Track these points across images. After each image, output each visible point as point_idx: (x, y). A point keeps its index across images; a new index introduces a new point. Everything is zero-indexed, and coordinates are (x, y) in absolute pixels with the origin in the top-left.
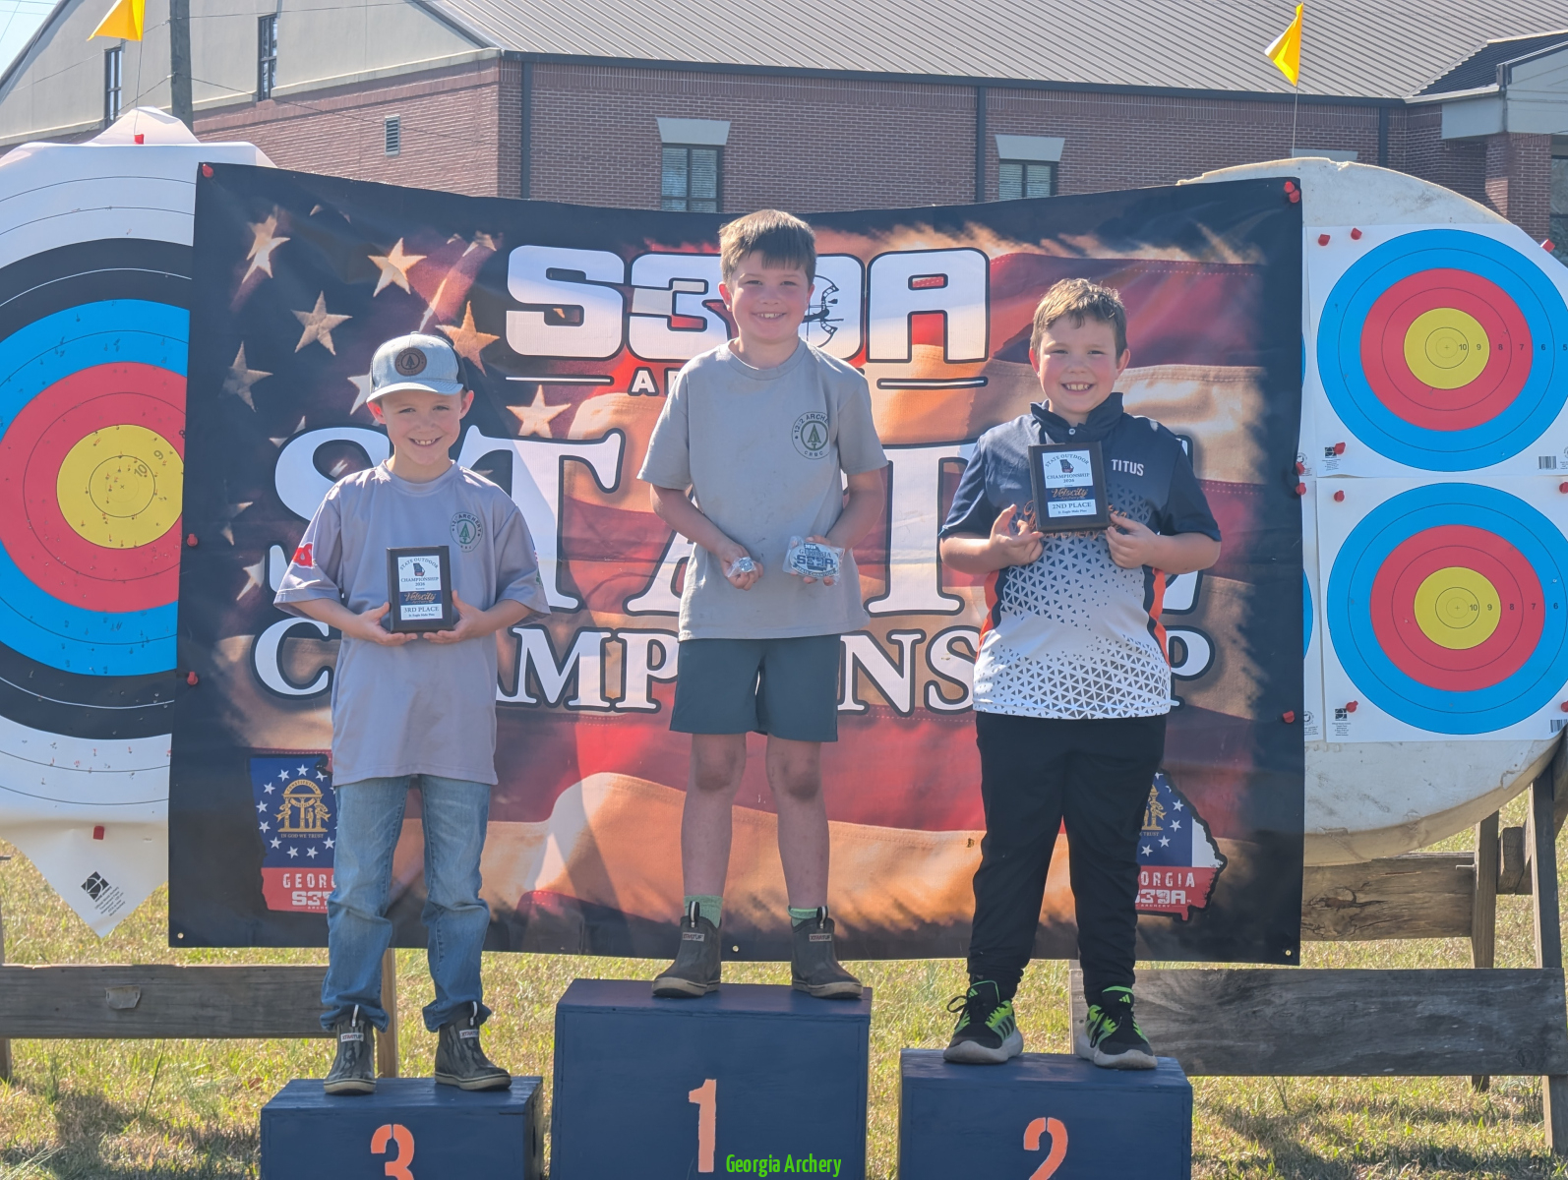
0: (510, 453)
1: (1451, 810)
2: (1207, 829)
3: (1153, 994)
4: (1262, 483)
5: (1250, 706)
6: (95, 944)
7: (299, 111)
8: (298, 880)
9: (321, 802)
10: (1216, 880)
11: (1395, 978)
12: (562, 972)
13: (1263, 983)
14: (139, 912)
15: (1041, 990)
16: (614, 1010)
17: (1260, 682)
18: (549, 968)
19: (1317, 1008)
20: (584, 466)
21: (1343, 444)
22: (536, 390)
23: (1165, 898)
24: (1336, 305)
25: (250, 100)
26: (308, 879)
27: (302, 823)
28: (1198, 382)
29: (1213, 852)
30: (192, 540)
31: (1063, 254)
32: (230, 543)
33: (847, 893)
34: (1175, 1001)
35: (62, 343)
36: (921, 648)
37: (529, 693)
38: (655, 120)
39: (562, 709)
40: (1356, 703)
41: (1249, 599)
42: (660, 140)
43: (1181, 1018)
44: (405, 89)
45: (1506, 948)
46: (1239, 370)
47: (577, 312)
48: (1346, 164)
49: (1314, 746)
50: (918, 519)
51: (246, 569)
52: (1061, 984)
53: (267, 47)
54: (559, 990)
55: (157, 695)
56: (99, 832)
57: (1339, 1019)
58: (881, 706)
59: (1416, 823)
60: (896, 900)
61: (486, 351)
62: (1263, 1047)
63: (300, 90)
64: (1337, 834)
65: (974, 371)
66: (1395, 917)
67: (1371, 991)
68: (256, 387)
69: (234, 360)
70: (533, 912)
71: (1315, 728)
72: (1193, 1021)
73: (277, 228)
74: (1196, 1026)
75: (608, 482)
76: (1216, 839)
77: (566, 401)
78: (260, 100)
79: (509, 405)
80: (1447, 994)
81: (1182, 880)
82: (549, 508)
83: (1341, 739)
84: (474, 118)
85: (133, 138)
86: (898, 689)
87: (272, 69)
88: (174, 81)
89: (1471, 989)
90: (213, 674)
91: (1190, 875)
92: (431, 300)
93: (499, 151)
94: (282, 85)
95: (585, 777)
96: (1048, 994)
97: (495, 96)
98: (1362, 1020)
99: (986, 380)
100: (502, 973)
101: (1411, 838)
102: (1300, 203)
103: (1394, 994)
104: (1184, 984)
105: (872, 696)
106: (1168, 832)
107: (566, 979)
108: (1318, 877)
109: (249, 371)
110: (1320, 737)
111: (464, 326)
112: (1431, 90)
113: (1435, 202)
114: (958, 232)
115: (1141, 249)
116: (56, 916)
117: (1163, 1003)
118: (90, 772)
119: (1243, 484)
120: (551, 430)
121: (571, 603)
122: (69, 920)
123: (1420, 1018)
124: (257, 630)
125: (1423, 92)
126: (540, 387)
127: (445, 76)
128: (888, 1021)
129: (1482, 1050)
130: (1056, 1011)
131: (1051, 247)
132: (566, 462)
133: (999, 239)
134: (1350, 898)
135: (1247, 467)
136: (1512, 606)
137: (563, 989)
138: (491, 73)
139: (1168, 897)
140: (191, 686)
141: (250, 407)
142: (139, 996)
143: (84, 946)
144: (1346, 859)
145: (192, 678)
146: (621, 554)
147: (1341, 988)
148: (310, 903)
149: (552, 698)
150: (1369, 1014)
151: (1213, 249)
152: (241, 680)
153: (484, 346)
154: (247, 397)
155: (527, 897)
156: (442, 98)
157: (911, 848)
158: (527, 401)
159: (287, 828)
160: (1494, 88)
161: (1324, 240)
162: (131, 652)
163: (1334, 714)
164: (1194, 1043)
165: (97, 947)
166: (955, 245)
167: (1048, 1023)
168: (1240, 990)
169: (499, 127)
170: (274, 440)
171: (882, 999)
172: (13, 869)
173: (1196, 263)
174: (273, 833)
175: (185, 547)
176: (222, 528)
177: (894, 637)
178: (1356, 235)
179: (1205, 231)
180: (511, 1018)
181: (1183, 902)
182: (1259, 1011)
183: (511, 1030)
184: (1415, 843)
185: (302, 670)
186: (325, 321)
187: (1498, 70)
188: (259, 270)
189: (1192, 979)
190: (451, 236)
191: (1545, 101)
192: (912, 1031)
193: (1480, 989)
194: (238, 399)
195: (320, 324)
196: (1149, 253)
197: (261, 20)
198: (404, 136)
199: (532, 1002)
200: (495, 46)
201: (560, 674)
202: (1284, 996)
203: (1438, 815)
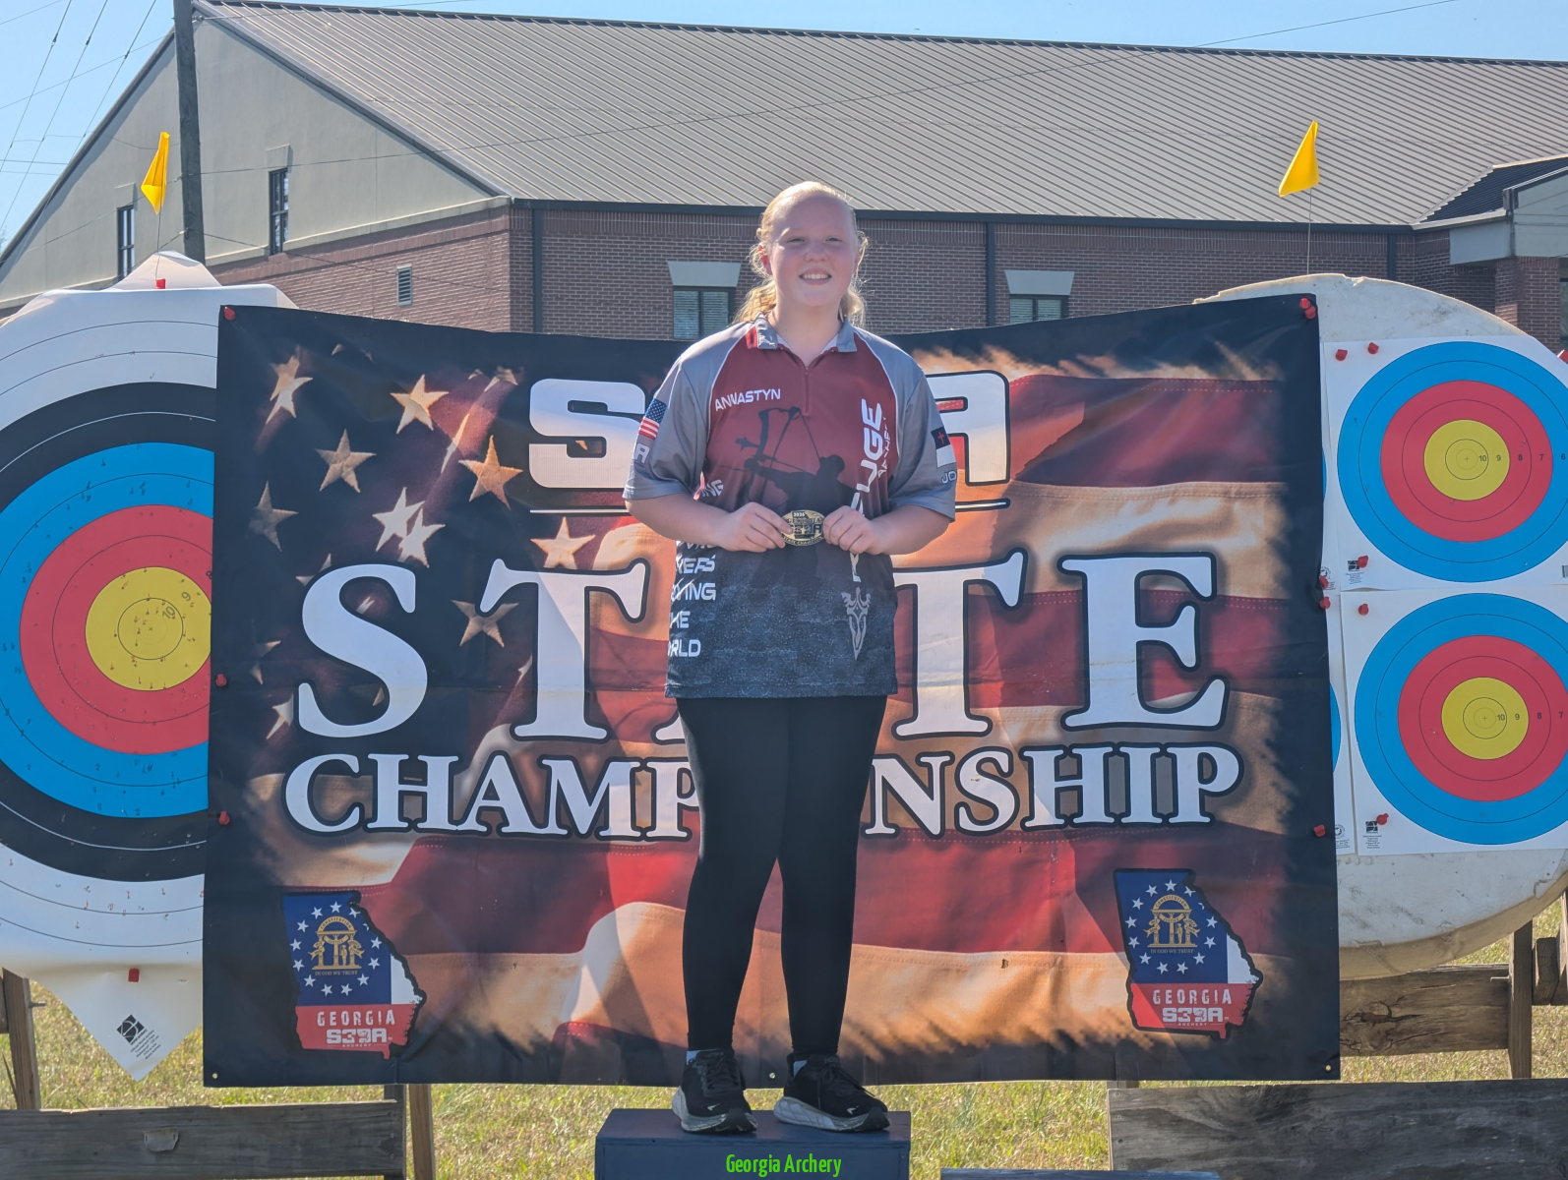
0: (535, 586)
1: (1485, 921)
2: (1241, 945)
3: (1191, 1112)
4: (1286, 598)
5: (1281, 821)
6: (129, 1092)
7: (311, 265)
8: (332, 1018)
9: (355, 938)
10: (1252, 996)
11: (1434, 1091)
12: (597, 1108)
13: (1301, 1098)
14: (172, 1059)
15: (1077, 1115)
16: (654, 1141)
17: (1290, 797)
18: (583, 1104)
19: (1356, 1123)
20: (610, 596)
21: (1366, 558)
22: (560, 523)
23: (1202, 1016)
24: (1356, 419)
25: (263, 254)
26: (343, 1017)
27: (336, 960)
28: (1219, 499)
29: (1249, 968)
30: (221, 680)
31: (1082, 374)
32: (259, 683)
33: (882, 1016)
34: (1214, 1118)
35: (88, 488)
36: (950, 770)
37: (560, 825)
38: (666, 263)
39: (593, 840)
40: (1386, 816)
41: (1276, 713)
42: (671, 283)
43: (1220, 1135)
44: (417, 239)
45: (1541, 1063)
46: (1261, 486)
47: (600, 443)
48: (1361, 279)
49: (1346, 859)
50: (944, 641)
51: (276, 707)
52: (1097, 1108)
53: (278, 202)
54: (594, 1126)
55: (189, 836)
56: (134, 975)
57: (1378, 1133)
58: (912, 829)
59: (1450, 934)
60: (931, 1023)
61: (510, 485)
62: (1303, 1162)
63: (312, 243)
64: (1371, 947)
65: (997, 492)
66: (1431, 1031)
67: (1410, 1104)
68: (282, 526)
69: (259, 500)
70: (569, 1043)
71: (1346, 842)
72: (1233, 1138)
73: (299, 369)
74: (1235, 1143)
75: (634, 611)
76: (1251, 955)
77: (590, 532)
78: (272, 254)
79: (534, 538)
80: (1486, 1106)
81: (1218, 997)
82: (576, 640)
83: (1373, 852)
84: (486, 266)
85: (155, 283)
86: (928, 812)
87: (283, 224)
88: (187, 237)
89: (1509, 1101)
90: (244, 814)
91: (1227, 991)
92: (454, 435)
93: (512, 298)
94: (294, 239)
95: (618, 907)
96: (1085, 1118)
97: (506, 244)
98: (1401, 1133)
99: (1008, 502)
100: (537, 1110)
101: (1446, 949)
102: (1315, 320)
103: (1433, 1107)
104: (1221, 1100)
105: (902, 819)
106: (1203, 949)
107: (601, 1115)
108: (1353, 992)
109: (275, 510)
110: (1352, 850)
111: (487, 460)
112: (1438, 216)
113: (1450, 315)
114: (977, 356)
115: (1159, 368)
116: (89, 1065)
117: (1202, 1120)
118: (124, 914)
119: (1268, 599)
120: (576, 562)
121: (600, 733)
122: (102, 1069)
123: (1461, 1130)
124: (287, 769)
125: (1430, 218)
126: (564, 519)
127: (456, 225)
128: (925, 1149)
129: (1522, 1161)
130: (1094, 1134)
131: (1069, 368)
132: (592, 593)
133: (1018, 362)
134: (1385, 1012)
135: (1271, 581)
136: (1539, 715)
137: (598, 1124)
138: (501, 221)
139: (1205, 1015)
140: (223, 826)
141: (276, 546)
142: (177, 1139)
143: (119, 1094)
144: (1381, 972)
145: (224, 818)
146: (648, 683)
147: (1380, 1101)
148: (345, 1041)
149: (583, 828)
150: (1408, 1127)
151: (1231, 368)
152: (273, 819)
153: (508, 479)
154: (273, 537)
155: (563, 1029)
156: (454, 247)
157: (945, 970)
158: (552, 533)
159: (321, 966)
160: (1501, 212)
161: (1341, 355)
162: (163, 794)
163: (1365, 827)
164: (1234, 1161)
165: (132, 1095)
166: (974, 368)
167: (1086, 1146)
168: (1277, 1107)
169: (511, 275)
170: (300, 578)
171: (919, 1126)
172: (45, 1021)
173: (1215, 381)
174: (307, 971)
175: (214, 688)
176: (251, 667)
177: (923, 759)
178: (1373, 349)
179: (1223, 349)
180: (548, 1154)
181: (1220, 1019)
182: (1298, 1127)
183: (548, 1166)
184: (1450, 955)
185: (334, 807)
186: (349, 459)
187: (1505, 195)
188: (283, 411)
189: (1230, 1096)
190: (472, 372)
191: (1552, 225)
192: (949, 1157)
193: (1519, 1100)
194: (264, 538)
195: (344, 462)
196: (1168, 372)
197: (272, 175)
198: (416, 286)
199: (568, 1138)
200: (505, 194)
201: (590, 804)
202: (1323, 1112)
203: (1472, 926)
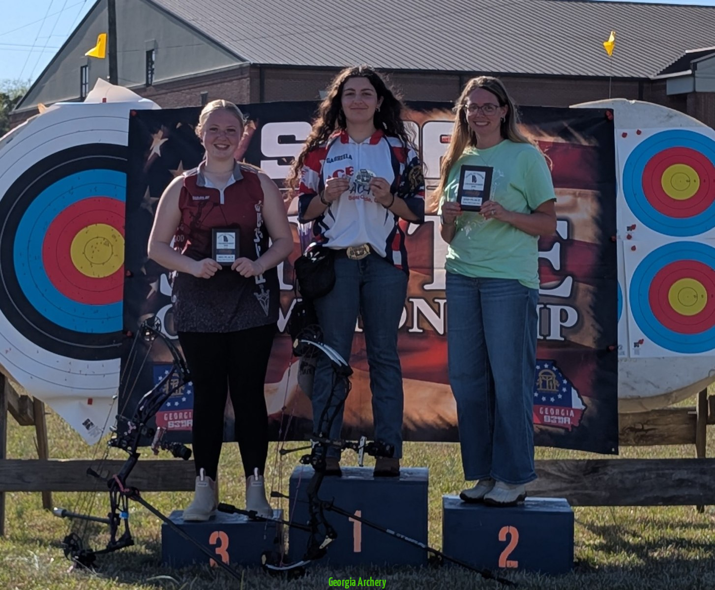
1: (687, 387)
2: (578, 393)
3: (554, 470)
4: (600, 243)
5: (595, 342)
7: (165, 91)
8: (171, 416)
10: (582, 415)
17: (599, 332)
19: (628, 476)
21: (635, 225)
23: (561, 420)
24: (631, 163)
25: (143, 87)
26: (175, 415)
28: (572, 196)
29: (581, 402)
30: (129, 274)
32: (144, 274)
33: (416, 410)
34: (564, 473)
35: (72, 189)
38: (318, 92)
39: (286, 334)
40: (643, 340)
41: (594, 294)
43: (567, 481)
46: (589, 192)
48: (633, 101)
49: (623, 360)
51: (151, 284)
53: (150, 64)
55: (114, 341)
56: (90, 401)
57: (638, 481)
58: (430, 331)
59: (671, 393)
60: (439, 415)
62: (604, 493)
64: (635, 398)
66: (661, 436)
67: (652, 468)
71: (624, 352)
72: (572, 482)
73: (163, 136)
74: (574, 485)
76: (582, 396)
78: (147, 87)
80: (686, 469)
81: (568, 413)
83: (637, 356)
84: (240, 93)
85: (101, 100)
86: (438, 323)
87: (152, 73)
88: (110, 79)
89: (696, 467)
91: (572, 411)
94: (156, 81)
97: (249, 82)
98: (648, 481)
101: (669, 400)
102: (613, 120)
103: (662, 469)
104: (568, 466)
105: (426, 326)
106: (561, 392)
108: (625, 417)
109: (151, 198)
110: (626, 356)
112: (662, 73)
113: (673, 118)
116: (68, 439)
117: (559, 474)
118: (86, 375)
119: (592, 243)
121: (290, 287)
123: (674, 480)
124: (157, 310)
125: (658, 74)
129: (702, 494)
134: (640, 427)
135: (593, 235)
136: (712, 295)
138: (247, 73)
139: (563, 420)
140: (128, 337)
141: (152, 214)
143: (81, 453)
144: (640, 410)
145: (129, 334)
147: (639, 467)
148: (176, 426)
149: (282, 329)
150: (651, 478)
151: (576, 139)
154: (151, 209)
156: (226, 84)
160: (689, 72)
161: (624, 135)
162: (103, 322)
163: (633, 345)
164: (573, 492)
168: (593, 467)
169: (251, 96)
172: (50, 420)
173: (568, 144)
175: (126, 277)
176: (141, 267)
177: (436, 300)
178: (639, 132)
181: (569, 423)
182: (602, 477)
184: (671, 402)
187: (691, 64)
188: (155, 154)
193: (701, 467)
194: (147, 210)
196: (547, 138)
197: (147, 52)
200: (249, 61)
201: (285, 318)
202: (613, 471)
203: (681, 390)
